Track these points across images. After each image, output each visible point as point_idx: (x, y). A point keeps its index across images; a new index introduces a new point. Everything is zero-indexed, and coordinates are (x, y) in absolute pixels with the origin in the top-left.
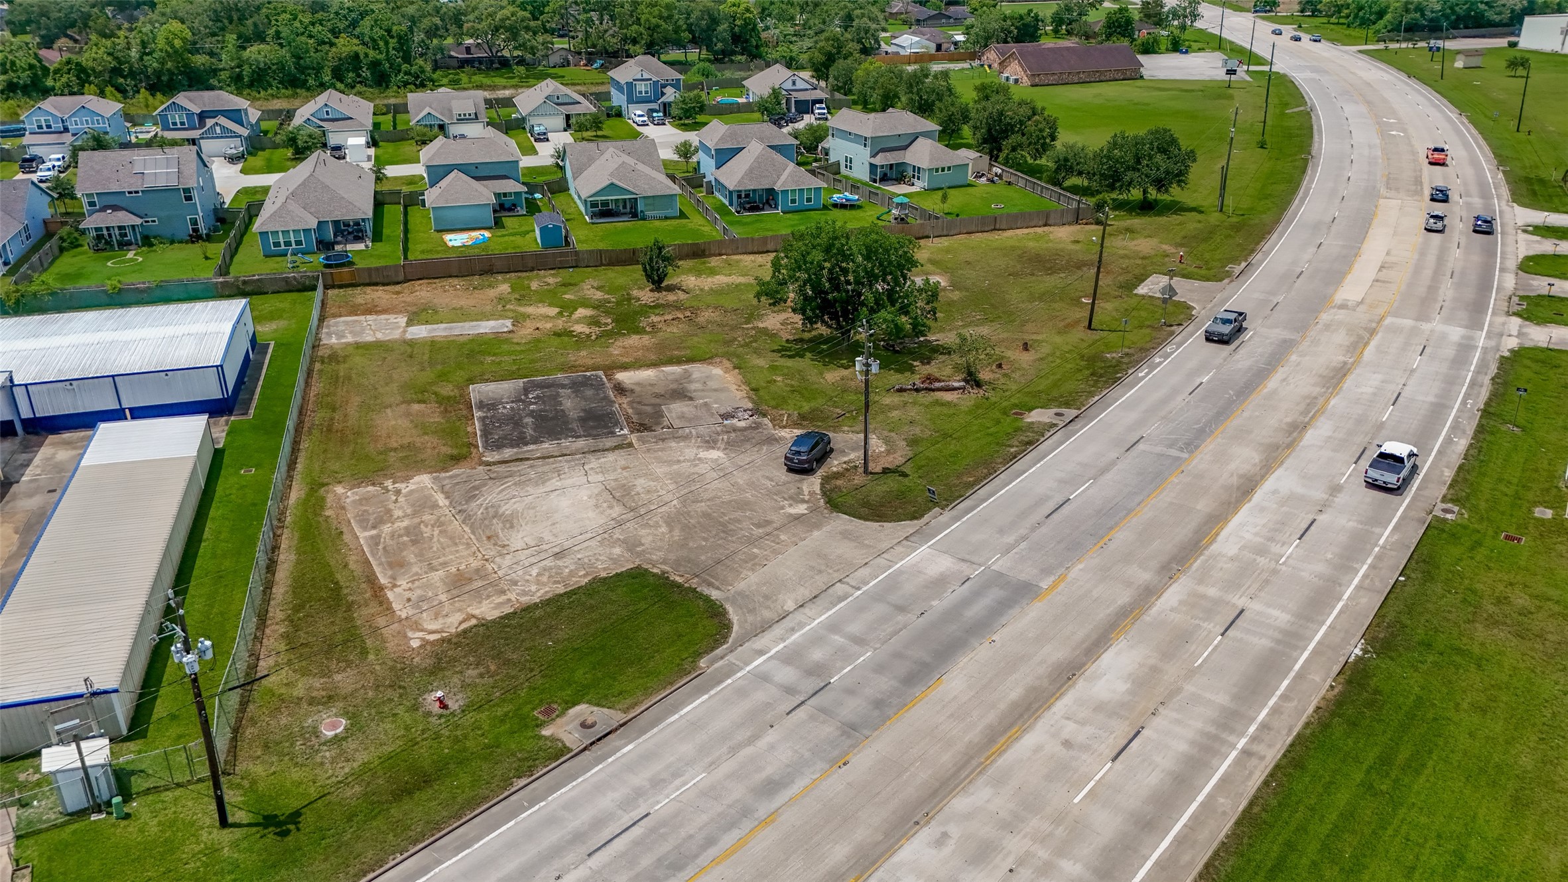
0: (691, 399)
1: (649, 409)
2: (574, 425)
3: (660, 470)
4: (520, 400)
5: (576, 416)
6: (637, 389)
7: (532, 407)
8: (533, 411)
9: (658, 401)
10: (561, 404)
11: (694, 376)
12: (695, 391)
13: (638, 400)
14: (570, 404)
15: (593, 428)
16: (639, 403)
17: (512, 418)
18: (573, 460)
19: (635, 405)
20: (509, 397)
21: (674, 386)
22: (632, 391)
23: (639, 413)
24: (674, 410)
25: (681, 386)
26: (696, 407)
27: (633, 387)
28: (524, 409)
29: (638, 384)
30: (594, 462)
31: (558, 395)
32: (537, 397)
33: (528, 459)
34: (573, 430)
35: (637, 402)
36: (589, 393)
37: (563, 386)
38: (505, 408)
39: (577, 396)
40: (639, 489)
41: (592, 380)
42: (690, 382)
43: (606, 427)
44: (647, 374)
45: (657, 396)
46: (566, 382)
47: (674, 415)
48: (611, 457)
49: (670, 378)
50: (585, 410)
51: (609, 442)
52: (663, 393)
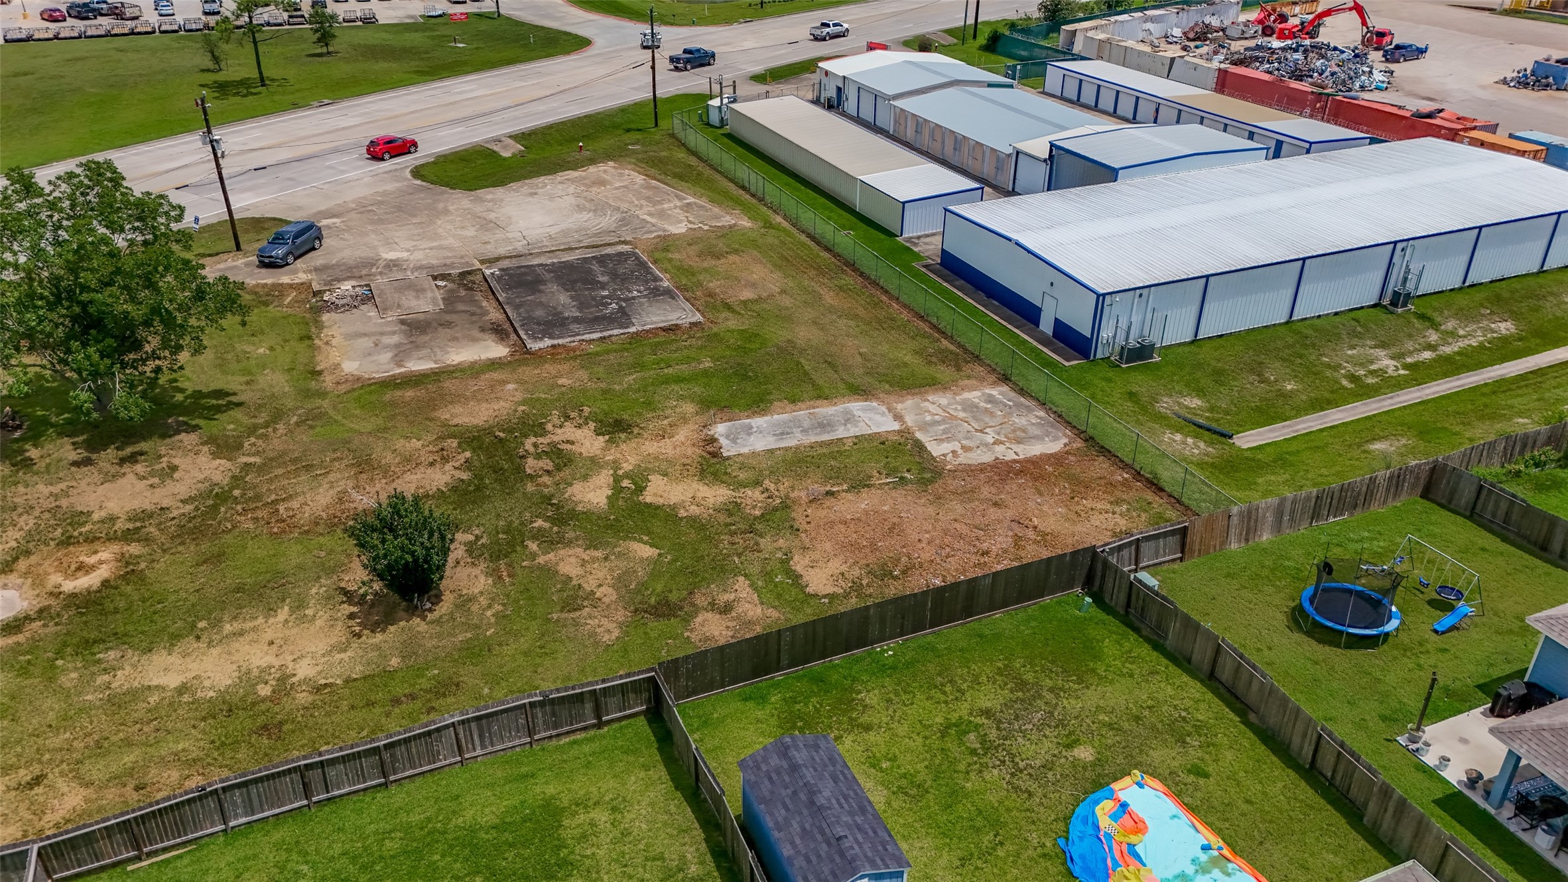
0: (403, 322)
1: (461, 307)
2: (548, 276)
3: (450, 241)
4: (625, 300)
5: (550, 285)
6: (476, 333)
7: (606, 293)
8: (603, 289)
9: (448, 317)
10: (572, 297)
11: (389, 355)
12: (394, 333)
13: (474, 318)
14: (562, 299)
15: (525, 274)
16: (473, 314)
17: (623, 280)
18: (540, 248)
19: (479, 311)
20: (642, 304)
21: (425, 338)
22: (483, 330)
23: (473, 302)
24: (428, 302)
25: (413, 339)
26: (399, 306)
27: (481, 335)
28: (615, 290)
29: (474, 340)
30: (520, 246)
31: (580, 309)
32: (606, 305)
33: (587, 247)
34: (549, 271)
35: (476, 316)
36: (539, 313)
37: (576, 320)
38: (639, 291)
39: (554, 308)
40: (473, 229)
41: (540, 332)
42: (397, 346)
43: (511, 276)
44: (461, 355)
45: (448, 325)
46: (574, 327)
47: (429, 294)
48: (502, 251)
49: (426, 352)
50: (540, 291)
51: (506, 264)
52: (440, 329)
